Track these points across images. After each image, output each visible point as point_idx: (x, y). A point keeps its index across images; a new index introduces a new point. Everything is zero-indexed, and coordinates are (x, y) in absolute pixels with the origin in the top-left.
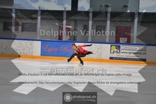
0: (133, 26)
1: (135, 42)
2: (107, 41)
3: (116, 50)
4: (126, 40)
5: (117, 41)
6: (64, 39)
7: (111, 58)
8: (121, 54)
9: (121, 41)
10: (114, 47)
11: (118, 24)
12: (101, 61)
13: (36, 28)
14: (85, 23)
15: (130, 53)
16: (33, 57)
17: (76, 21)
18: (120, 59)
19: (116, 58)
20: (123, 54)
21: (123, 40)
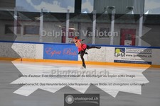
0: (138, 29)
1: (140, 45)
2: (112, 43)
3: (120, 53)
4: (130, 42)
5: (122, 44)
6: (67, 42)
7: (116, 61)
8: (126, 57)
9: (126, 44)
10: (118, 50)
11: (123, 26)
12: (106, 64)
13: (38, 30)
14: (89, 26)
15: (135, 56)
16: (35, 61)
17: (79, 23)
18: (125, 62)
19: (121, 62)
20: (128, 57)
21: (127, 43)
